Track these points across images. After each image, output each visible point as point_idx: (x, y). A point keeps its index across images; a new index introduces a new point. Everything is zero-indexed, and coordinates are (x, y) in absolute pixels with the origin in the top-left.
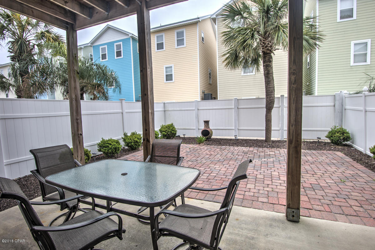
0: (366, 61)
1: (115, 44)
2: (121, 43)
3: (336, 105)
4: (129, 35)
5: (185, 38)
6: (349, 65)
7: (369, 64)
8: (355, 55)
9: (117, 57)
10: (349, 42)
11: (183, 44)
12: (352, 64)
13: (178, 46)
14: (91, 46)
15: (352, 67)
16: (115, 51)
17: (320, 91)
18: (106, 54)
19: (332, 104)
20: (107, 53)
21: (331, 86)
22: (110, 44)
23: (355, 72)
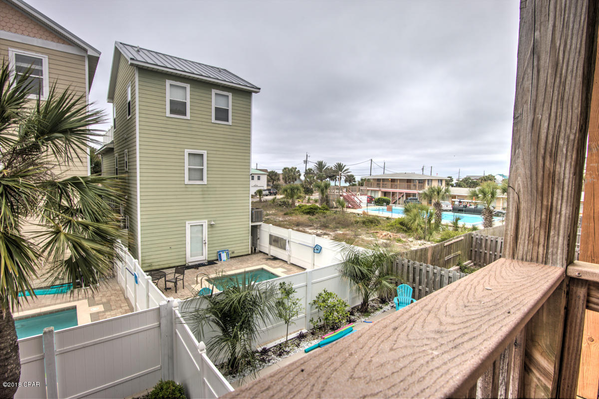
0: (202, 179)
3: (161, 325)
6: (182, 182)
7: (206, 183)
8: (189, 169)
10: (182, 150)
12: (187, 181)
15: (187, 186)
17: (145, 221)
19: (156, 324)
21: (161, 212)
23: (190, 193)
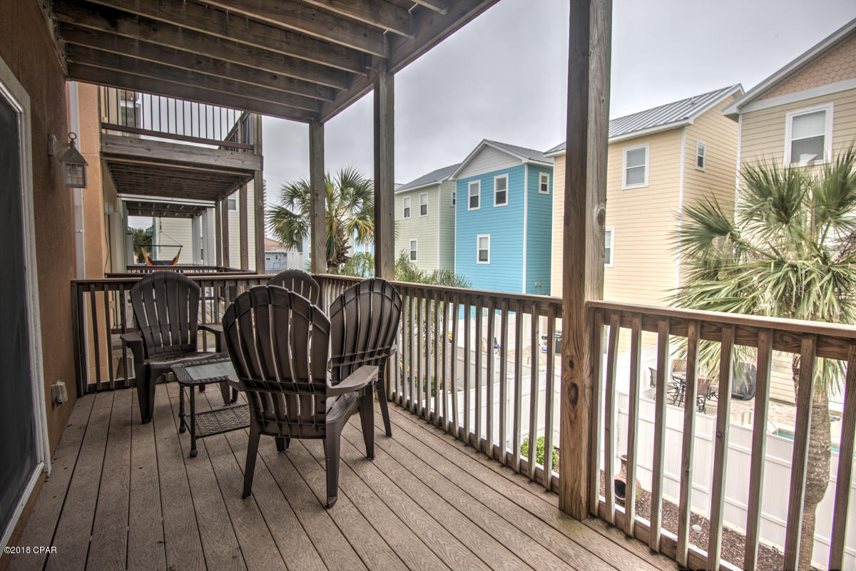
1: (496, 177)
2: (506, 176)
4: (521, 160)
5: (647, 165)
9: (497, 203)
11: (642, 181)
13: (628, 183)
14: (453, 181)
16: (495, 191)
18: (477, 196)
20: (479, 195)
22: (486, 178)
